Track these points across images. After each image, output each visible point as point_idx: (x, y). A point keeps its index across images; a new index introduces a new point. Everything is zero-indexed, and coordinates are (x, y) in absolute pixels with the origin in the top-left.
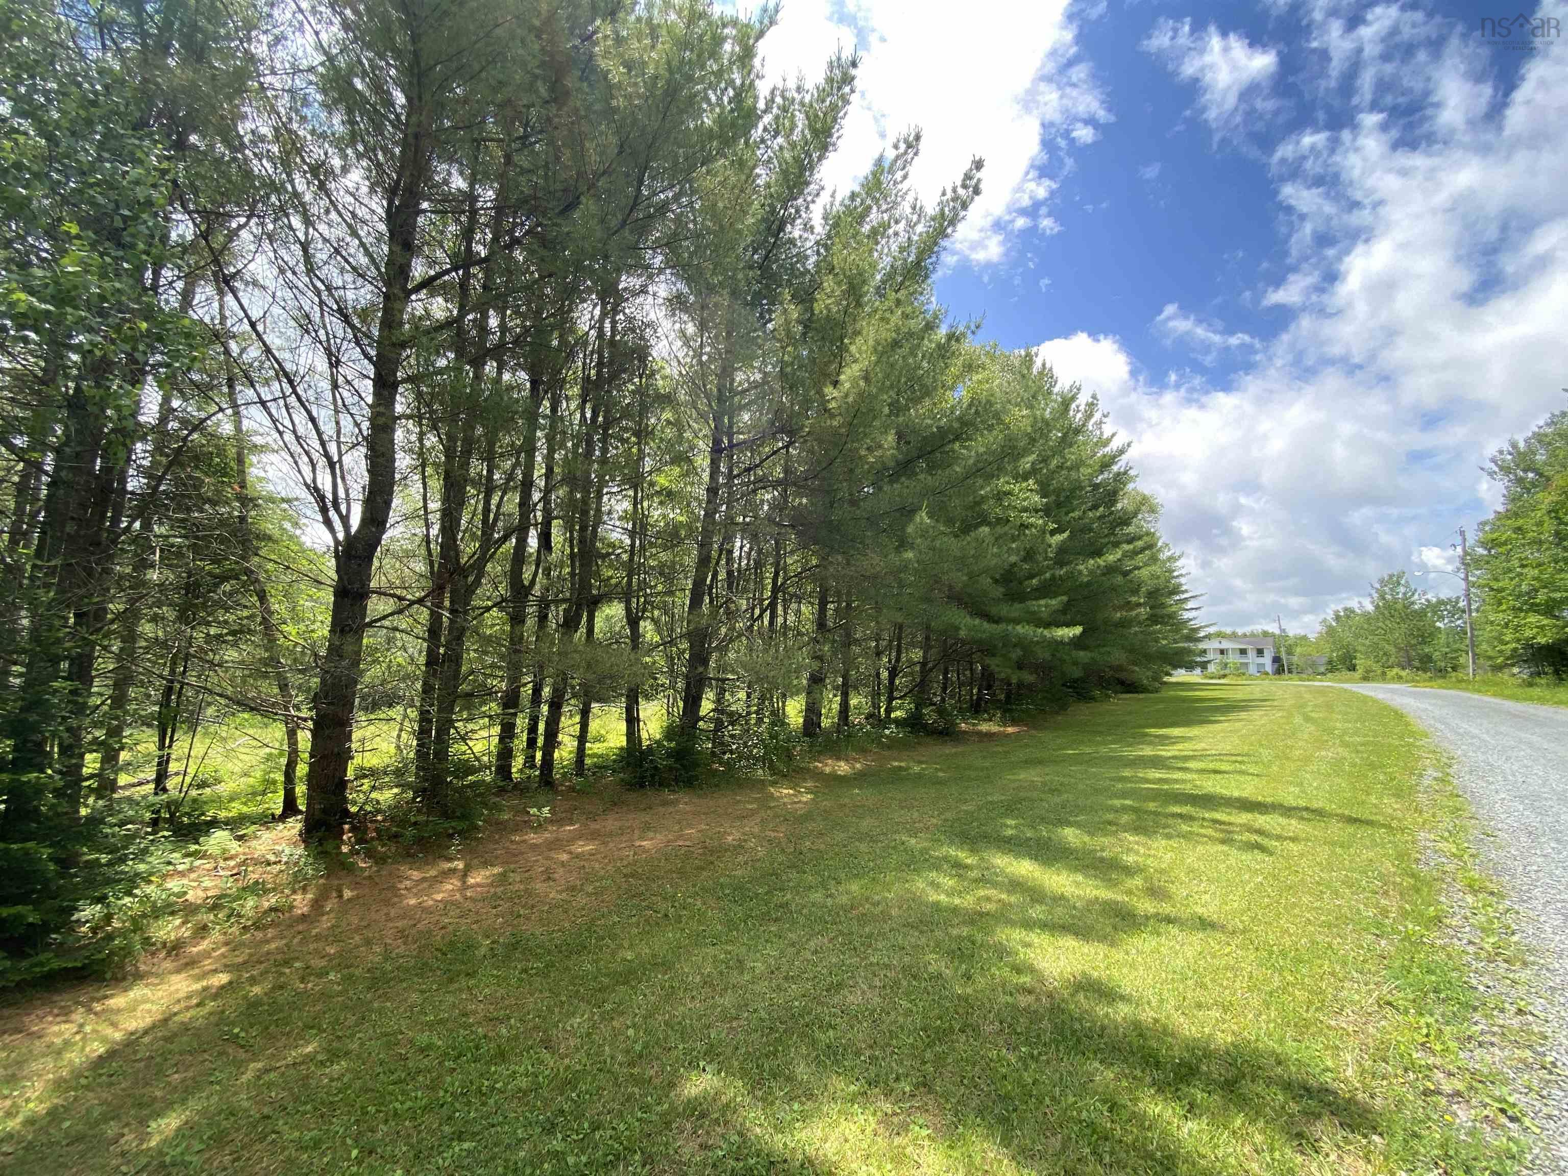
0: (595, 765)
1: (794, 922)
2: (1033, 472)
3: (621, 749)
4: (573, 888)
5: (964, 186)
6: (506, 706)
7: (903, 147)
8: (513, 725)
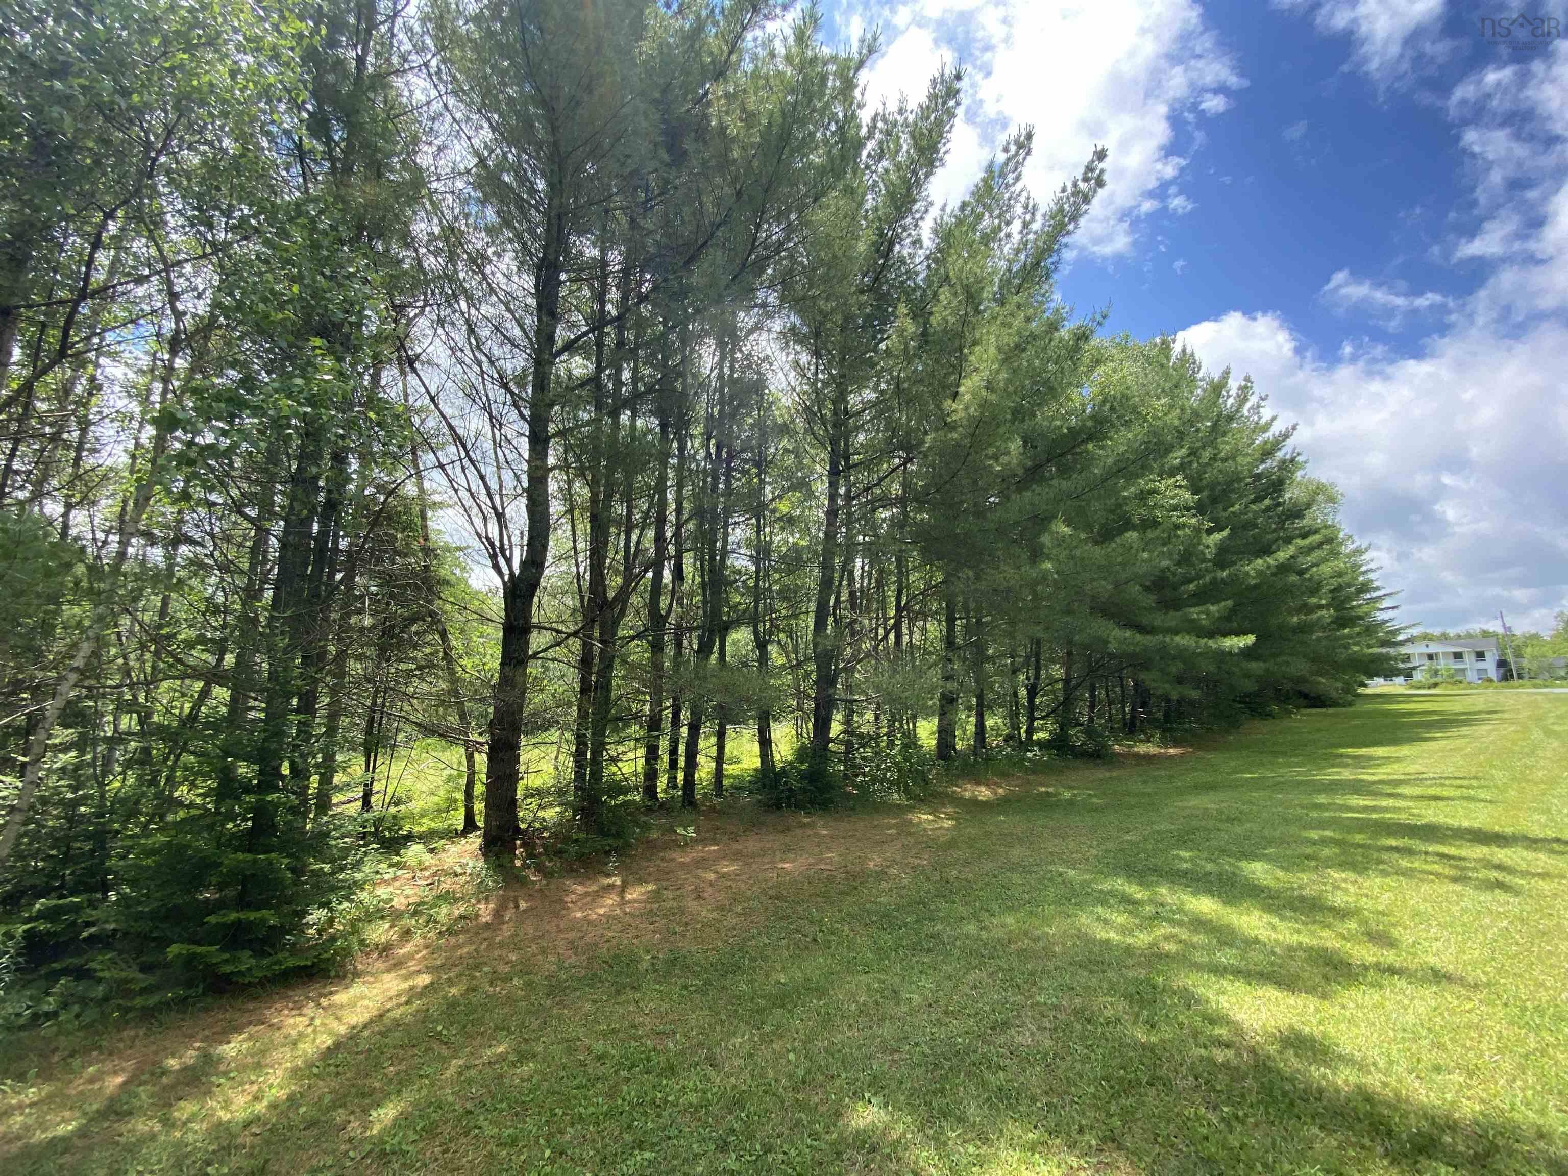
0: (732, 786)
1: (949, 954)
2: (1182, 468)
3: (756, 770)
4: (722, 908)
5: (1086, 179)
6: (650, 729)
7: (1013, 148)
8: (657, 747)
